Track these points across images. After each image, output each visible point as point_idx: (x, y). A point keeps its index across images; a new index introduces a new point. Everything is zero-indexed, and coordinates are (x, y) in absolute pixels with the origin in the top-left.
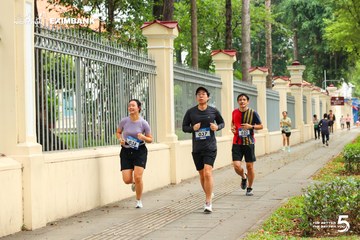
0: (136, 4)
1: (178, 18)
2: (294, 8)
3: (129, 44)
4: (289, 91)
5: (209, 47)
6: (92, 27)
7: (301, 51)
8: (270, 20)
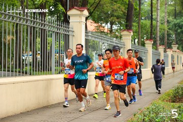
0: (120, 23)
1: (134, 28)
2: (175, 25)
3: (117, 37)
4: (172, 53)
5: (145, 38)
6: (105, 31)
7: (177, 40)
8: (166, 29)
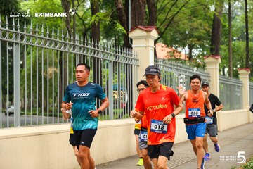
0: (203, 46)
1: (223, 53)
3: (198, 66)
5: (238, 66)
